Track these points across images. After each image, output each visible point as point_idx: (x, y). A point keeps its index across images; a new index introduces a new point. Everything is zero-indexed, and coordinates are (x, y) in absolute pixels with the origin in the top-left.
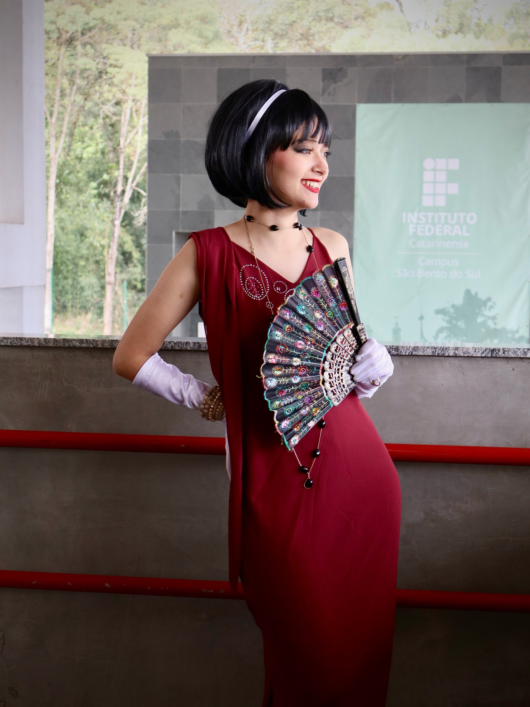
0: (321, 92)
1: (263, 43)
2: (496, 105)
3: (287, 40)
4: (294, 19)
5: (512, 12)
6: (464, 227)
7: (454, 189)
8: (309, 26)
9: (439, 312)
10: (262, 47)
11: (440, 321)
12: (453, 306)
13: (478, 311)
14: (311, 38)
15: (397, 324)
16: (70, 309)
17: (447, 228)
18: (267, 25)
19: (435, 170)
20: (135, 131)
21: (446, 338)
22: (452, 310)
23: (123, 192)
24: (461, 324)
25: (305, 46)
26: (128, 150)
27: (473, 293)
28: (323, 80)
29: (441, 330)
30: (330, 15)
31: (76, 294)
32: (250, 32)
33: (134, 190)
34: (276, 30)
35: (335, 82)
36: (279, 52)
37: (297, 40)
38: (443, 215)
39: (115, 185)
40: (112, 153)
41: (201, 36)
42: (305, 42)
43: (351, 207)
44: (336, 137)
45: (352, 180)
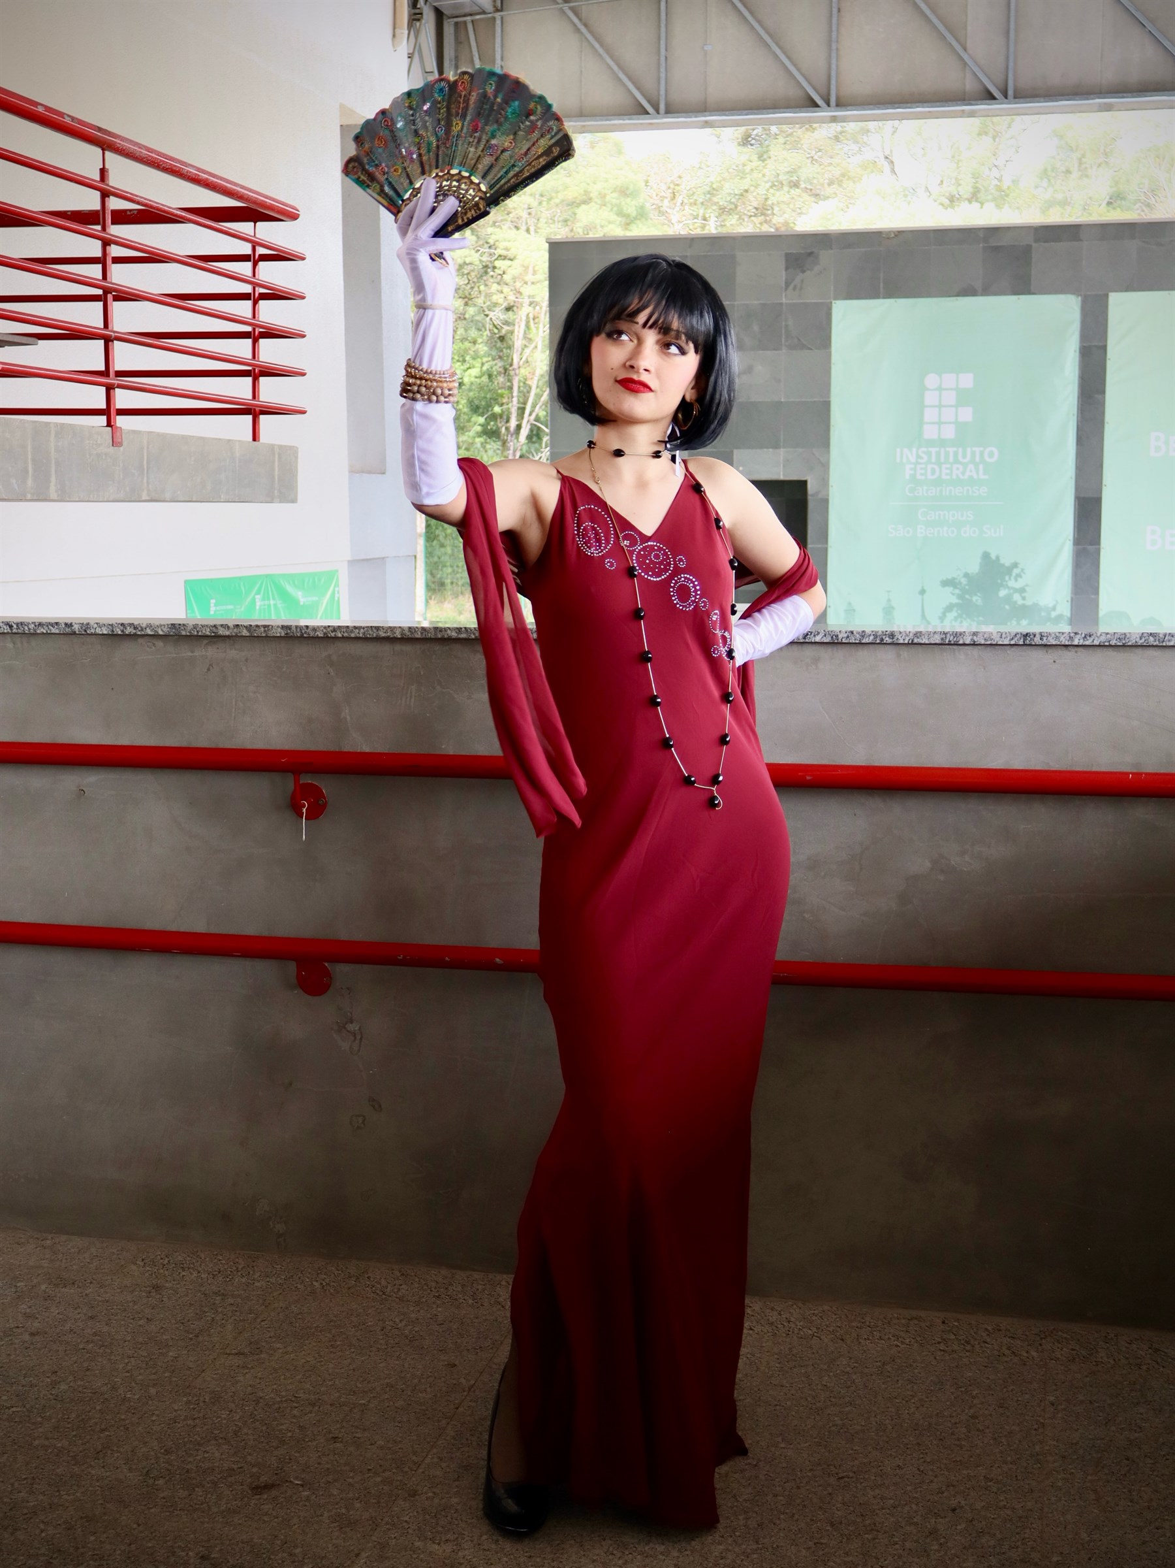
0: (784, 286)
1: (704, 220)
2: (1024, 298)
3: (737, 216)
4: (746, 187)
5: (1046, 170)
6: (981, 466)
7: (966, 414)
8: (766, 194)
9: (946, 583)
11: (949, 596)
12: (966, 575)
13: (999, 581)
14: (769, 212)
15: (889, 600)
16: (449, 587)
17: (958, 469)
18: (709, 196)
19: (940, 389)
20: (532, 346)
21: (956, 619)
22: (964, 581)
23: (519, 427)
24: (977, 599)
25: (761, 223)
26: (523, 372)
27: (993, 557)
28: (787, 269)
29: (949, 608)
30: (795, 178)
31: (458, 566)
32: (686, 207)
33: (531, 424)
34: (721, 203)
35: (803, 272)
36: (726, 231)
37: (751, 216)
38: (951, 450)
39: (508, 421)
40: (503, 375)
41: (620, 213)
42: (761, 218)
43: (825, 443)
44: (804, 347)
45: (827, 405)
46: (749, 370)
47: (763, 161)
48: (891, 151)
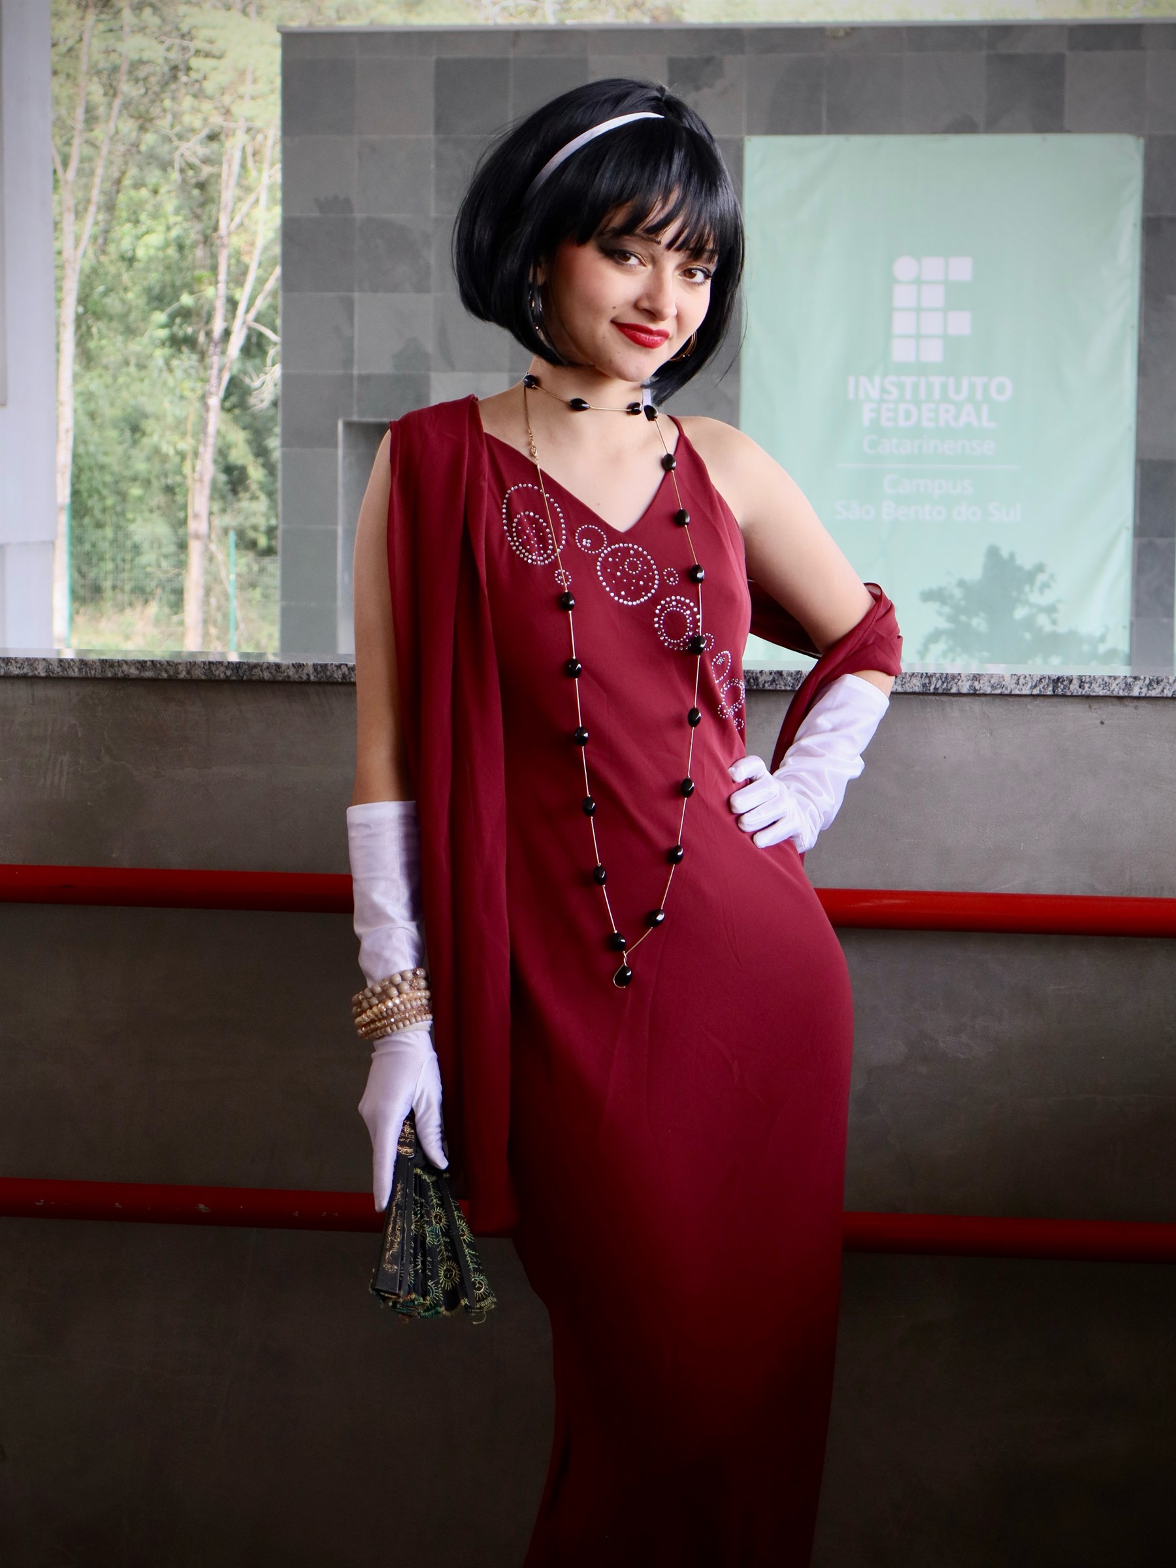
1: (535, 2)
2: (1053, 139)
6: (985, 409)
7: (961, 324)
9: (929, 596)
10: (533, 11)
11: (934, 617)
12: (961, 584)
13: (1015, 594)
16: (108, 593)
17: (947, 411)
19: (918, 282)
20: (251, 198)
21: (944, 654)
22: (958, 593)
23: (227, 333)
24: (979, 623)
25: (628, 9)
26: (237, 241)
27: (1005, 554)
29: (935, 637)
31: (124, 560)
33: (250, 329)
35: (698, 88)
36: (570, 22)
38: (937, 381)
39: (209, 319)
40: (201, 246)
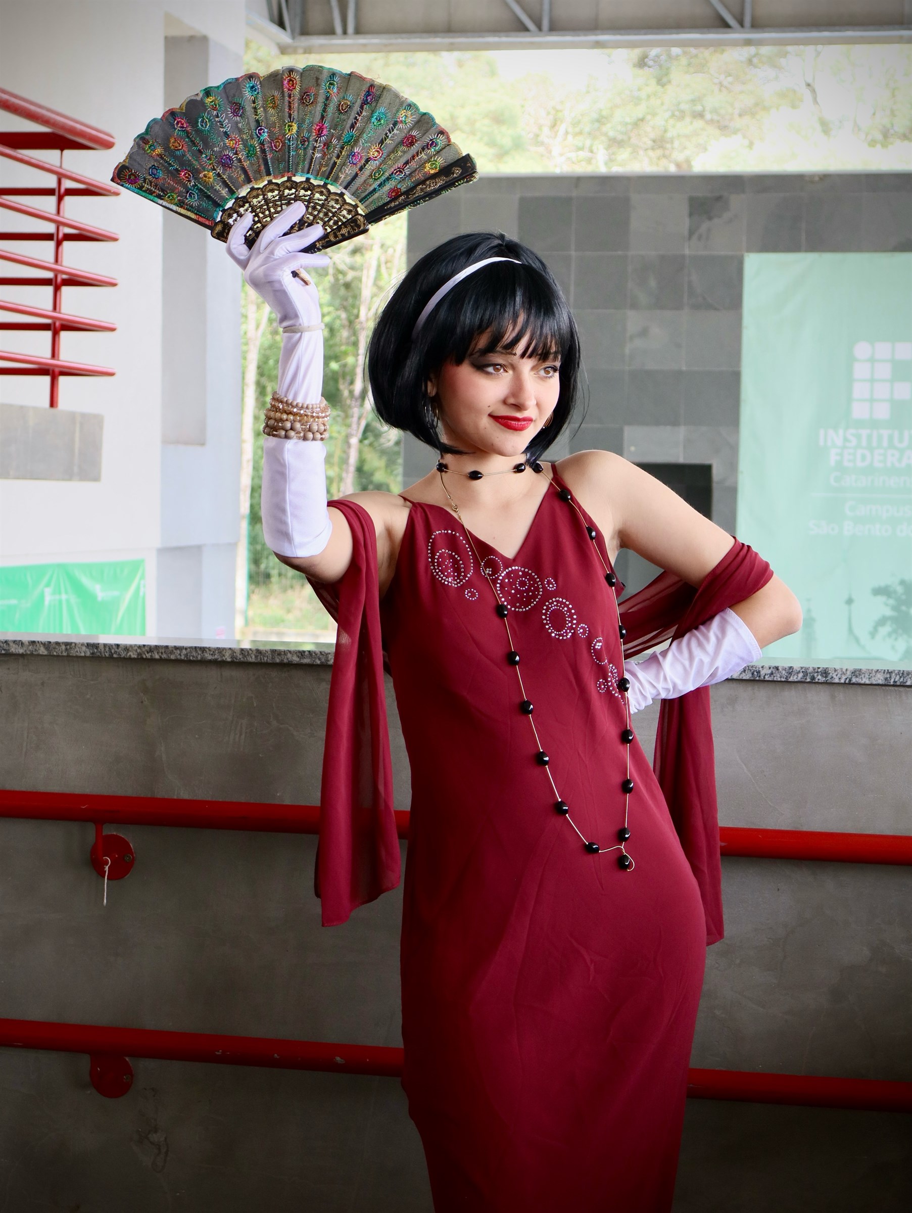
0: (686, 233)
1: (590, 154)
3: (629, 150)
4: (640, 116)
7: (903, 391)
8: (665, 126)
9: (879, 591)
10: (589, 161)
11: (881, 607)
12: (902, 582)
14: (668, 146)
15: (809, 611)
16: (275, 579)
17: (893, 455)
18: (596, 125)
19: (872, 360)
20: (383, 294)
22: (900, 590)
25: (659, 159)
28: (691, 215)
29: (882, 622)
30: (699, 108)
32: (570, 137)
34: (611, 134)
35: (710, 218)
36: (617, 169)
37: (646, 150)
38: (885, 433)
39: (352, 382)
40: (347, 328)
41: (492, 143)
42: (659, 152)
43: (733, 419)
44: (710, 307)
45: (736, 377)
46: (644, 333)
47: (663, 85)
48: (814, 79)
